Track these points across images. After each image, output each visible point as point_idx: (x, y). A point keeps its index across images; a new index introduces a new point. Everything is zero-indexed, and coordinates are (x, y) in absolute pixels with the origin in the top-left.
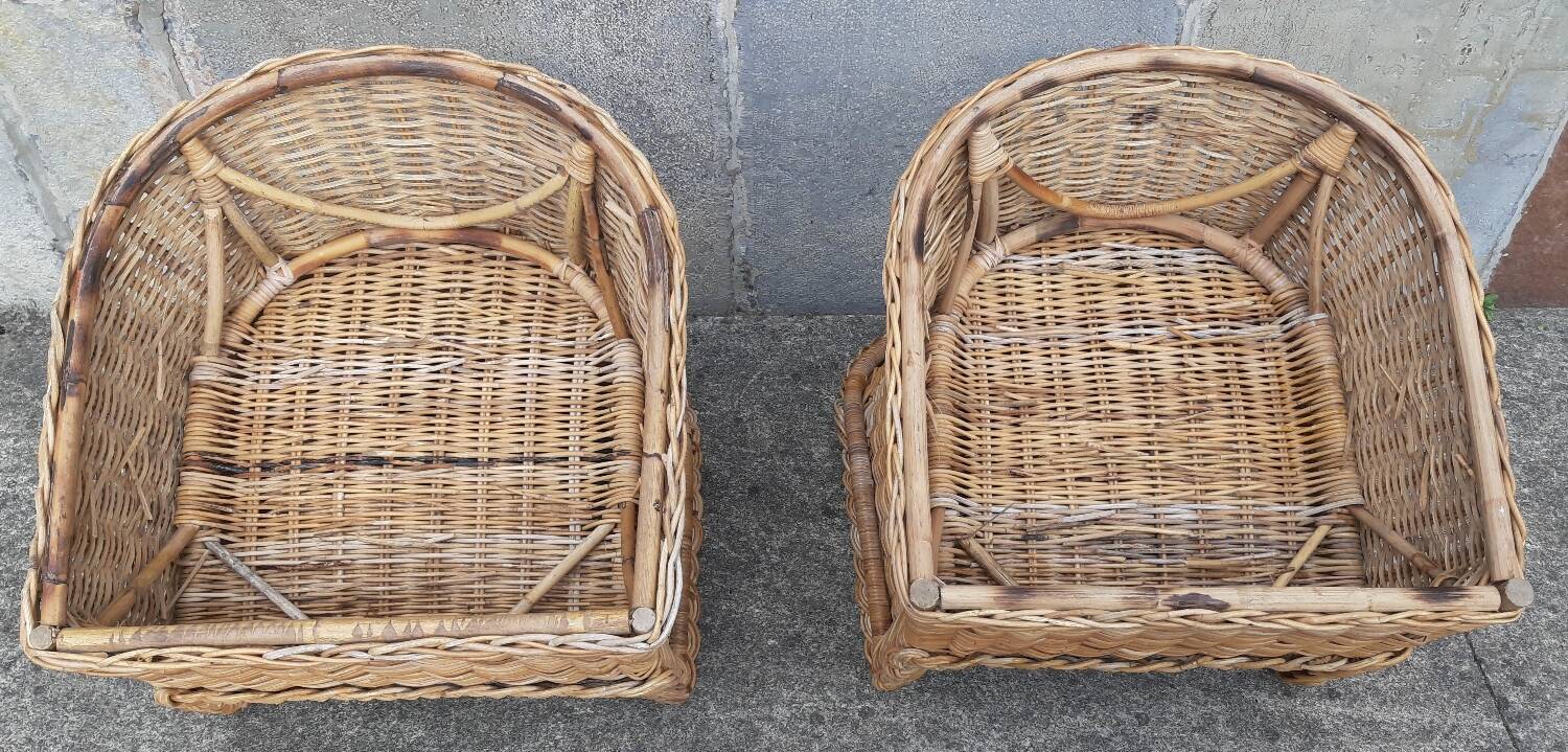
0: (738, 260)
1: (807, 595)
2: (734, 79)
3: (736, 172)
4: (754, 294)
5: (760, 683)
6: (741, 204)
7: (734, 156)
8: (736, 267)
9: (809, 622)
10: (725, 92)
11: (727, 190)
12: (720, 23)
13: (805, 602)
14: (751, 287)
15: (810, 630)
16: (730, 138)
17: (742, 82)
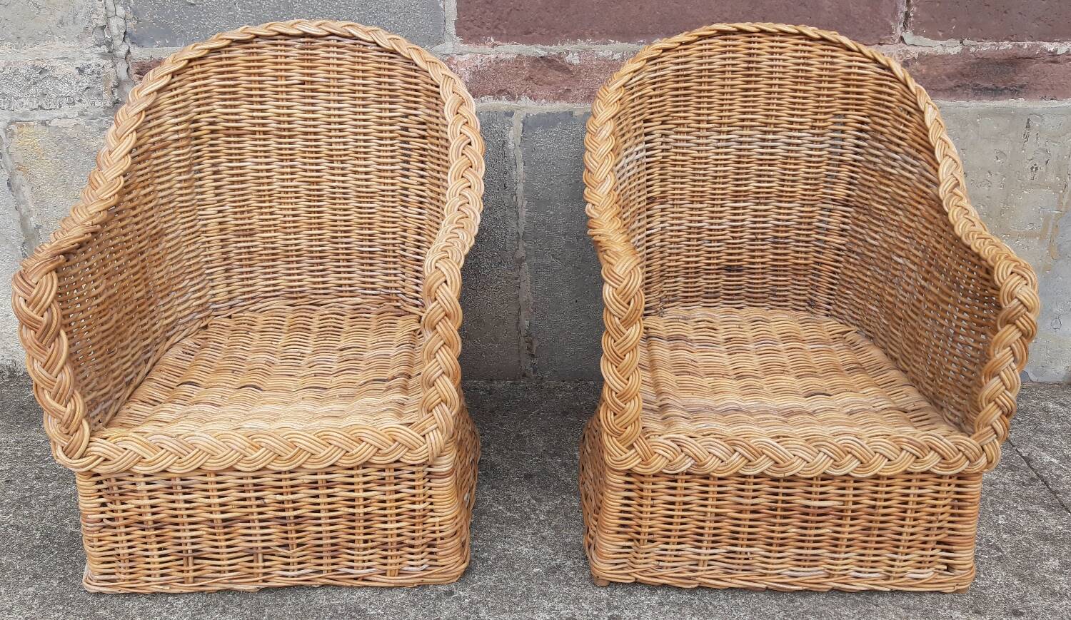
0: (524, 333)
1: (568, 540)
2: (520, 187)
3: (521, 261)
4: (535, 361)
5: (526, 596)
6: (526, 286)
7: (521, 247)
8: (522, 339)
9: (568, 558)
10: (514, 198)
11: (515, 274)
12: (511, 146)
13: (566, 544)
14: (533, 356)
15: (569, 563)
16: (518, 233)
17: (526, 190)
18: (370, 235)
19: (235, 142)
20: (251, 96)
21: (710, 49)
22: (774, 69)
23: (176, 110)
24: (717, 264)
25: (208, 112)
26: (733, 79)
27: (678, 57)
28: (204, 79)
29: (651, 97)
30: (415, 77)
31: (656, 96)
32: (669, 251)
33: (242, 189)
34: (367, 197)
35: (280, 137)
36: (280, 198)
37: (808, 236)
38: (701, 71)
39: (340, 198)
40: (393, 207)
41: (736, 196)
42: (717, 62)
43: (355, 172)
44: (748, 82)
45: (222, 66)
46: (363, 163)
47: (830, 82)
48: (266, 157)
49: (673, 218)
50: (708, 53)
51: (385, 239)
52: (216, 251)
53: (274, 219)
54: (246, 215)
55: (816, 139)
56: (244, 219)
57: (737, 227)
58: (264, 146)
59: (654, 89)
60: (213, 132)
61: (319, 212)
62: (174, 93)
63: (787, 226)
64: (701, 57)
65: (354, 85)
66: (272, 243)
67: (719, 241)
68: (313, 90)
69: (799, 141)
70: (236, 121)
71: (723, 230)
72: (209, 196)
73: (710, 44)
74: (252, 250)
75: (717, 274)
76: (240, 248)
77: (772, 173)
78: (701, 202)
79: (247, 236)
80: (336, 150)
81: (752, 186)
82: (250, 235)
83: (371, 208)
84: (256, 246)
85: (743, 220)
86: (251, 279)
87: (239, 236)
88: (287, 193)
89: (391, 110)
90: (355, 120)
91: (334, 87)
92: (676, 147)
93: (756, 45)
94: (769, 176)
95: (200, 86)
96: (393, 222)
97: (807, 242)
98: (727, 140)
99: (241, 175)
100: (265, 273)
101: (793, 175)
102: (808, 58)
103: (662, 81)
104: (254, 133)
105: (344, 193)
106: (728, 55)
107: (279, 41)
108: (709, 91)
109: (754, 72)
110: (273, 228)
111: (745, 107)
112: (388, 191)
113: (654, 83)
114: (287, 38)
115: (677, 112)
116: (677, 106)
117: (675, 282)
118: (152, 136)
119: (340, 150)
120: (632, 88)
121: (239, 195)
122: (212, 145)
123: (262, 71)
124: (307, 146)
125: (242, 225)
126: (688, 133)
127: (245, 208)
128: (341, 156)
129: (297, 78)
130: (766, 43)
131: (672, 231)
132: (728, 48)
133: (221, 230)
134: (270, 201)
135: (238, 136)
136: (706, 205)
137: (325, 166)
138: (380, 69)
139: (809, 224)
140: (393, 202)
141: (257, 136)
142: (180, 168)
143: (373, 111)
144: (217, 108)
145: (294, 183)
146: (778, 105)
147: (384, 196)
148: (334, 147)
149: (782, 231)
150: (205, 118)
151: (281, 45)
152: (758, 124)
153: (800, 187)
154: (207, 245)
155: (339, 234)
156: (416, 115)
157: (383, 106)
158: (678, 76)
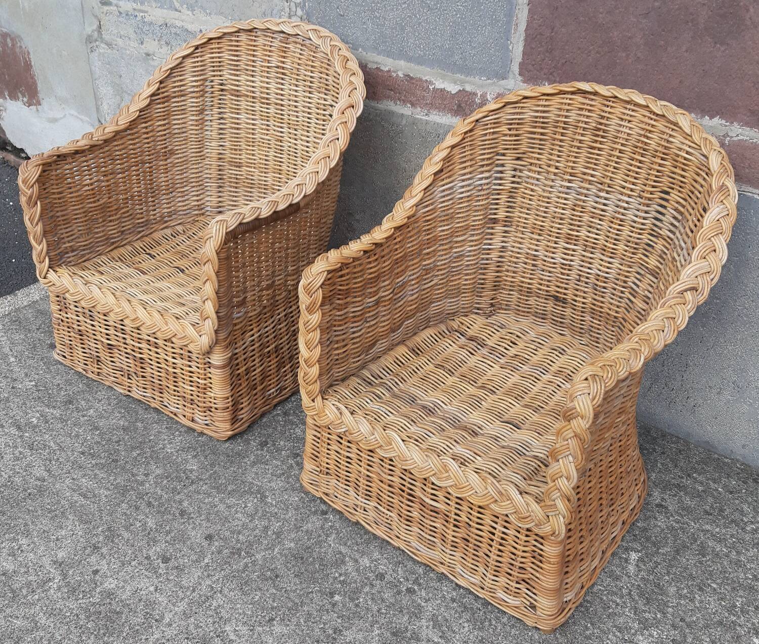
19: (235, 100)
20: (248, 70)
21: (569, 104)
22: (619, 135)
23: (195, 72)
24: (547, 291)
25: (221, 76)
26: (582, 135)
27: (539, 106)
28: (219, 53)
29: (505, 135)
31: (510, 135)
32: (506, 267)
33: (237, 134)
35: (262, 102)
36: (259, 146)
37: (622, 292)
38: (557, 122)
39: (292, 156)
41: (569, 239)
42: (573, 116)
44: (596, 141)
45: (232, 46)
47: (662, 159)
48: (253, 115)
49: (515, 242)
50: (567, 107)
52: (214, 173)
53: (254, 160)
54: (238, 152)
55: (641, 207)
56: (237, 154)
57: (566, 265)
58: (252, 107)
59: (510, 129)
60: (222, 90)
61: (280, 162)
62: (196, 60)
63: (606, 278)
64: (560, 109)
65: (306, 75)
66: (252, 176)
67: (550, 272)
68: (283, 74)
69: (626, 205)
70: (237, 86)
71: (554, 263)
72: (214, 134)
73: (570, 99)
74: (238, 177)
75: (546, 299)
76: (231, 174)
77: (599, 227)
78: (540, 235)
79: (237, 167)
80: (292, 120)
81: (583, 233)
82: (239, 167)
84: (242, 175)
85: (571, 261)
86: (236, 197)
87: (231, 166)
88: (263, 143)
89: (325, 99)
91: (295, 74)
92: (527, 183)
93: (608, 109)
94: (598, 229)
95: (216, 57)
97: (621, 297)
98: (568, 188)
99: (238, 124)
100: (245, 196)
101: (617, 235)
102: (650, 132)
103: (518, 124)
104: (247, 96)
105: (295, 153)
106: (583, 113)
107: (269, 34)
108: (561, 141)
109: (601, 133)
110: (253, 165)
111: (588, 163)
113: (511, 124)
115: (533, 152)
116: (533, 148)
117: (509, 294)
118: (175, 87)
119: (294, 121)
120: (487, 124)
121: (235, 138)
122: (220, 100)
123: (255, 53)
124: (277, 113)
125: (235, 158)
126: (539, 173)
127: (238, 147)
129: (274, 63)
130: (619, 110)
131: (512, 251)
132: (585, 107)
133: (220, 159)
134: (253, 146)
135: (238, 96)
136: (543, 238)
137: (285, 130)
139: (625, 282)
141: (249, 99)
142: (193, 111)
144: (226, 74)
146: (615, 168)
148: (291, 117)
149: (602, 281)
150: (217, 80)
151: (270, 37)
152: (595, 179)
153: (621, 247)
154: (209, 167)
157: (321, 95)
158: (536, 122)
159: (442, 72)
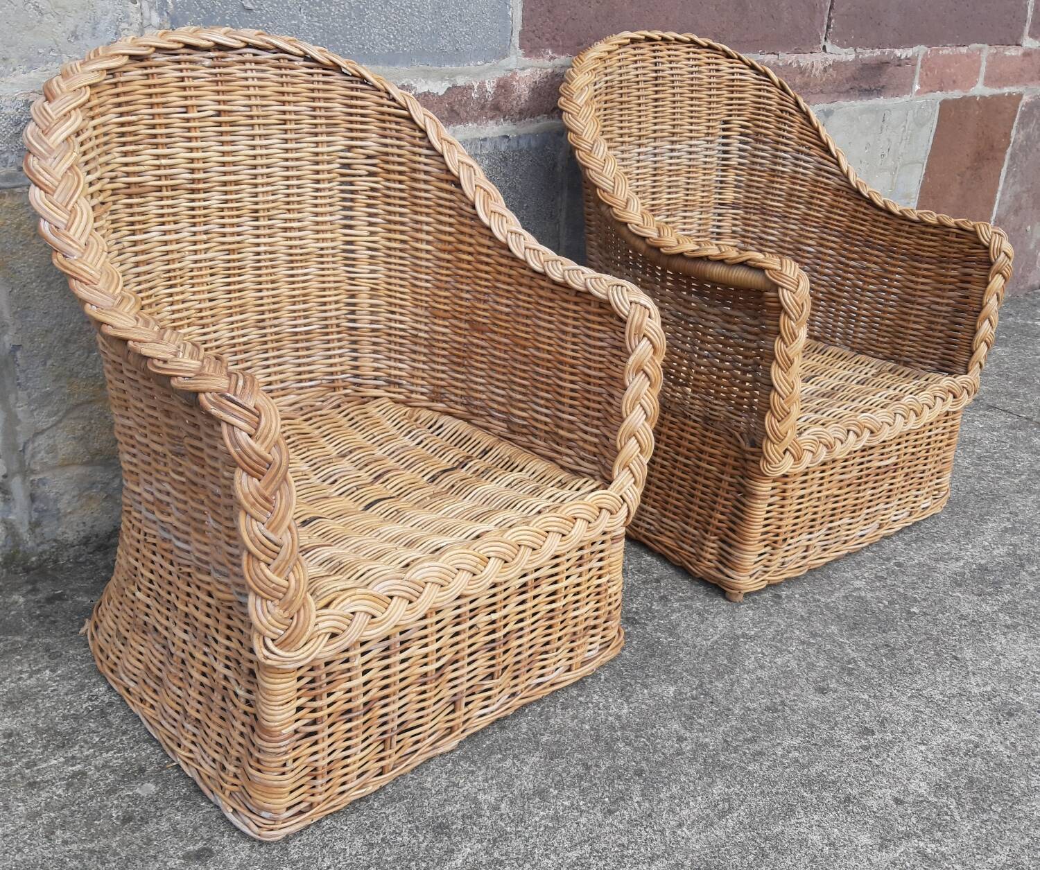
18: (305, 310)
19: (137, 205)
20: (155, 136)
21: (626, 59)
22: (674, 78)
26: (645, 89)
27: (606, 67)
30: (362, 98)
33: (149, 272)
34: (301, 261)
35: (193, 191)
36: (192, 278)
38: (621, 82)
39: (267, 267)
40: (334, 269)
42: (632, 71)
43: (285, 230)
44: (657, 92)
46: (296, 216)
47: (717, 89)
48: (174, 222)
50: (625, 63)
51: (325, 311)
53: (187, 309)
55: (708, 146)
58: (173, 206)
60: (114, 192)
61: (240, 291)
64: (620, 67)
65: (284, 112)
68: (231, 124)
69: (697, 149)
70: (138, 174)
73: (625, 53)
77: (678, 184)
80: (264, 202)
83: (306, 274)
88: (201, 269)
89: (329, 143)
90: (287, 160)
91: (258, 117)
93: (659, 54)
96: (336, 289)
98: (645, 153)
99: (146, 252)
101: (695, 184)
104: (160, 189)
105: (271, 260)
106: (639, 64)
107: (183, 57)
108: (628, 102)
109: (660, 81)
110: (186, 321)
111: (656, 118)
112: (327, 248)
114: (191, 51)
119: (268, 202)
122: (113, 212)
124: (226, 201)
127: (153, 299)
128: (268, 210)
129: (211, 108)
132: (638, 57)
134: (181, 285)
135: (140, 195)
137: (247, 225)
138: (313, 90)
140: (334, 262)
141: (165, 193)
143: (307, 146)
145: (209, 255)
146: (681, 114)
147: (322, 256)
148: (260, 198)
151: (187, 62)
152: (667, 134)
153: (698, 195)
155: (266, 316)
156: (361, 147)
157: (319, 139)
158: (606, 88)
159: (425, 67)
